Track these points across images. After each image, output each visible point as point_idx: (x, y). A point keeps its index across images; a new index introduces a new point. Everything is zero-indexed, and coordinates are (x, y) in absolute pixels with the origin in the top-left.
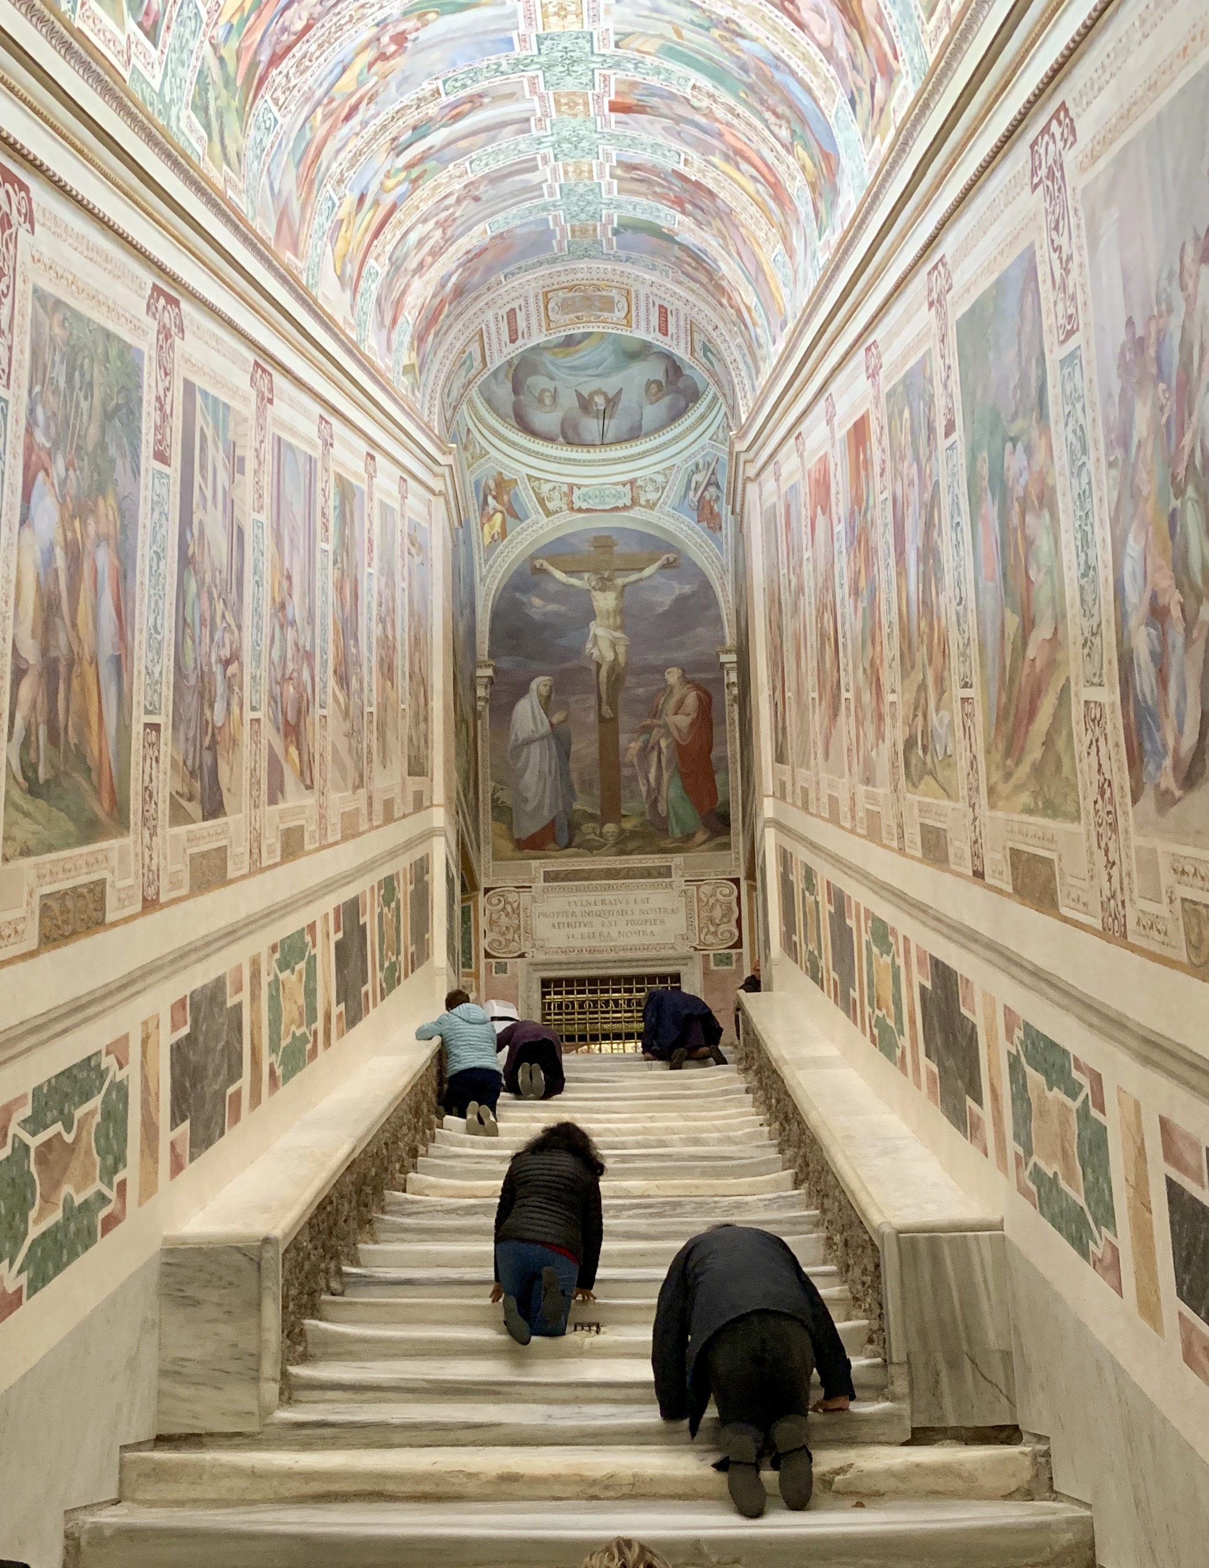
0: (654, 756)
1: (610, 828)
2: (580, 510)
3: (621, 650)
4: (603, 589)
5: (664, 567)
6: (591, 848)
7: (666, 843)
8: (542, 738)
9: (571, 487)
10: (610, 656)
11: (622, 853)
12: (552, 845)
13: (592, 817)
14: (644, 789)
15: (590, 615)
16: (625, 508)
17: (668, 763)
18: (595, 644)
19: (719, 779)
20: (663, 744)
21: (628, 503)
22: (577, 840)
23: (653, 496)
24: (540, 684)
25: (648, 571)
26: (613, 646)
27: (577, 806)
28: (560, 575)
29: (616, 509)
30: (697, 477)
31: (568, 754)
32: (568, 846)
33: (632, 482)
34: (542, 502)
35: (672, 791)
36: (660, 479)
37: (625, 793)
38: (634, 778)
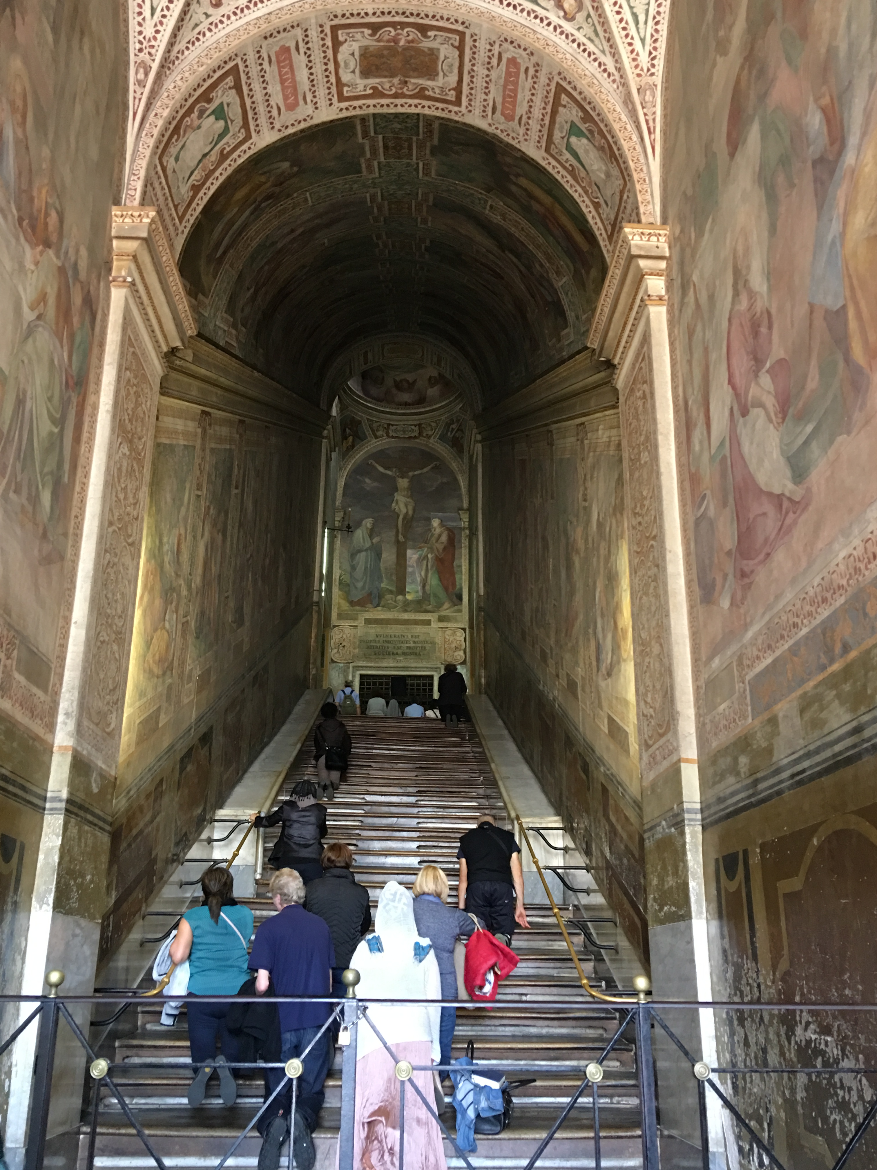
0: (425, 562)
1: (400, 597)
2: (393, 437)
3: (410, 508)
4: (403, 477)
5: (433, 468)
6: (388, 608)
7: (430, 608)
8: (366, 550)
9: (389, 425)
10: (404, 510)
11: (406, 611)
12: (370, 605)
13: (391, 592)
14: (419, 579)
15: (396, 489)
16: (415, 437)
17: (432, 567)
18: (397, 503)
19: (457, 577)
20: (430, 556)
21: (417, 434)
22: (382, 603)
23: (430, 433)
24: (368, 523)
25: (425, 470)
26: (406, 506)
27: (383, 585)
28: (381, 469)
29: (410, 438)
30: (454, 426)
31: (380, 559)
32: (378, 606)
33: (420, 425)
34: (373, 431)
35: (433, 581)
36: (433, 424)
37: (408, 580)
38: (413, 573)
